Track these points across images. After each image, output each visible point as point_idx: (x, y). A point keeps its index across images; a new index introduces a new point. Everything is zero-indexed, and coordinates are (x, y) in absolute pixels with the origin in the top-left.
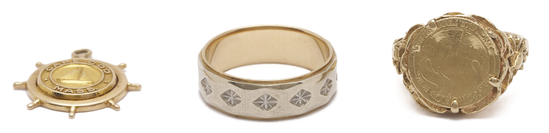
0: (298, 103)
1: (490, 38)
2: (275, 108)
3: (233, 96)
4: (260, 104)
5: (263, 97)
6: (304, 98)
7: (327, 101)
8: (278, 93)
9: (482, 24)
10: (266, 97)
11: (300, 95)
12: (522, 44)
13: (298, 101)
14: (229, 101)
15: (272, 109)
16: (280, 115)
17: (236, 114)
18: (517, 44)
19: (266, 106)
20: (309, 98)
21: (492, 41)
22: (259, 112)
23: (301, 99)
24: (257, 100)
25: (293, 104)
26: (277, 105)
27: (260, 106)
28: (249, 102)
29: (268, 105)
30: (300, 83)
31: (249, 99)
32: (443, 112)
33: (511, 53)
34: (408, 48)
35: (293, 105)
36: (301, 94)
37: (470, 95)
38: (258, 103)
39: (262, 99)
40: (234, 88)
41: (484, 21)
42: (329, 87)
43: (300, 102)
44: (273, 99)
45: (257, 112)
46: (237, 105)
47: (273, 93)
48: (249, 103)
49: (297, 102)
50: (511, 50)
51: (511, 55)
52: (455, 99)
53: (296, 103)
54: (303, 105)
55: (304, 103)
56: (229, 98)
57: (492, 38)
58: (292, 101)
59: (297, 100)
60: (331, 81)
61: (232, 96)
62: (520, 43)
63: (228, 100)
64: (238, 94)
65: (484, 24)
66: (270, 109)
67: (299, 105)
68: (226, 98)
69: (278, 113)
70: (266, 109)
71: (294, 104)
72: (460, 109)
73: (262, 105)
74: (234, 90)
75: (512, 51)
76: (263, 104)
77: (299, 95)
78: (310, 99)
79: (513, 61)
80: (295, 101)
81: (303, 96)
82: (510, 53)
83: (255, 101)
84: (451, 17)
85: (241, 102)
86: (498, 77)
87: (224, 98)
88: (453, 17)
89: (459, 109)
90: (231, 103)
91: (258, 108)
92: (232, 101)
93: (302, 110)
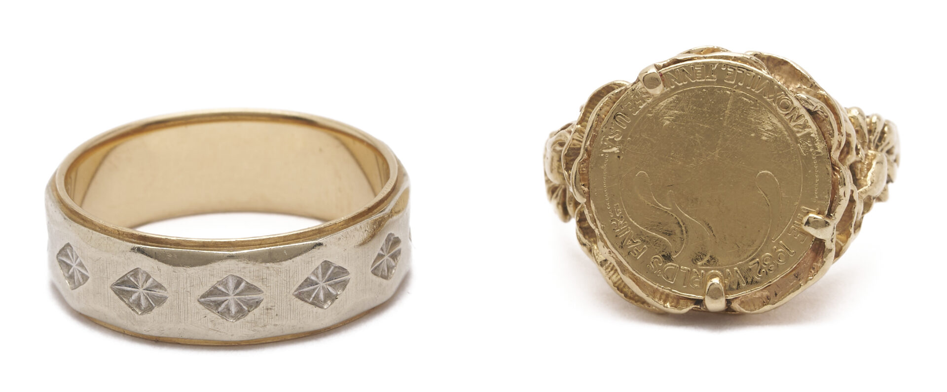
0: (317, 296)
1: (803, 111)
2: (257, 311)
3: (145, 286)
4: (219, 304)
5: (224, 283)
6: (330, 285)
7: (390, 294)
8: (264, 271)
9: (779, 75)
10: (231, 285)
11: (320, 276)
12: (883, 132)
13: (316, 291)
14: (134, 301)
15: (250, 317)
16: (271, 330)
17: (155, 333)
18: (870, 132)
19: (233, 309)
20: (344, 285)
22: (215, 325)
23: (323, 288)
24: (210, 293)
25: (303, 300)
26: (261, 305)
27: (217, 309)
28: (189, 298)
29: (238, 305)
30: (322, 244)
31: (189, 290)
32: (685, 309)
33: (858, 154)
34: (588, 144)
35: (302, 302)
36: (324, 274)
37: (753, 262)
38: (212, 299)
39: (223, 289)
40: (146, 264)
41: (784, 67)
42: (394, 256)
43: (322, 296)
44: (250, 288)
45: (210, 325)
46: (156, 310)
47: (249, 272)
48: (189, 302)
49: (313, 296)
50: (857, 146)
51: (858, 159)
52: (715, 276)
53: (311, 299)
54: (329, 302)
55: (331, 297)
56: (135, 292)
57: (809, 110)
58: (300, 293)
59: (314, 289)
60: (397, 241)
61: (142, 286)
62: (879, 129)
63: (131, 296)
64: (158, 280)
65: (785, 76)
66: (244, 315)
67: (317, 302)
68: (128, 291)
69: (265, 325)
70: (232, 317)
71: (306, 301)
72: (728, 302)
73: (223, 306)
74: (147, 270)
75: (859, 149)
76: (226, 302)
77: (317, 277)
78: (347, 287)
79: (861, 174)
80: (309, 294)
81: (328, 280)
82: (854, 152)
83: (203, 296)
85: (168, 301)
86: (826, 212)
87: (121, 293)
88: (706, 58)
89: (726, 300)
90: (139, 305)
91: (212, 315)
92: (142, 298)
93: (327, 315)
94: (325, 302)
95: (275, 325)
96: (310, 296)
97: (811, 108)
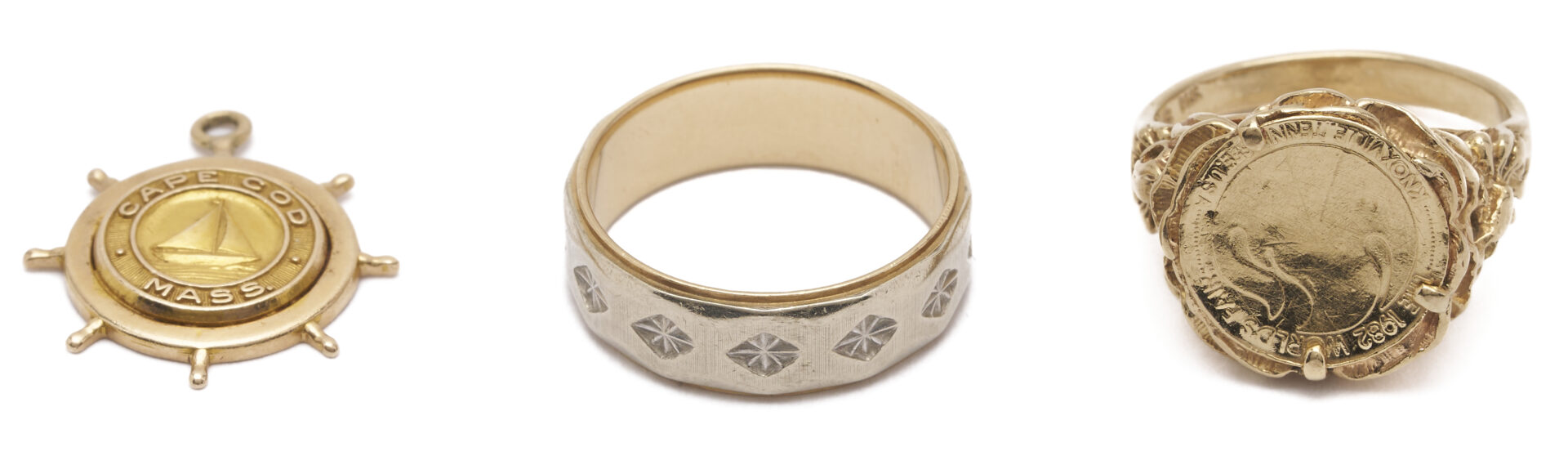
0: (860, 349)
1: (1420, 178)
2: (790, 368)
3: (668, 332)
4: (748, 358)
5: (758, 339)
6: (875, 336)
7: (941, 329)
8: (801, 329)
9: (1395, 128)
10: (764, 340)
11: (864, 328)
12: (1512, 155)
13: (858, 344)
14: (656, 342)
15: (783, 372)
16: (806, 384)
17: (679, 378)
18: (1496, 160)
19: (766, 364)
20: (890, 333)
21: (1425, 184)
22: (744, 379)
23: (867, 339)
24: (741, 347)
25: (843, 354)
26: (797, 362)
27: (747, 363)
28: (717, 351)
29: (771, 359)
30: (866, 298)
31: (717, 343)
32: (1282, 374)
33: (1480, 197)
34: (1179, 197)
35: (842, 357)
36: (868, 326)
37: (1359, 329)
38: (743, 354)
39: (755, 344)
40: (673, 312)
41: (1401, 120)
42: (950, 288)
43: (865, 348)
44: (783, 346)
45: (739, 379)
46: (680, 357)
47: (785, 330)
48: (716, 355)
49: (855, 348)
50: (1480, 187)
51: (1481, 204)
52: (1315, 343)
53: (853, 352)
54: (873, 353)
55: (874, 348)
56: (657, 334)
57: (1426, 177)
58: (841, 348)
59: (856, 342)
60: (953, 273)
61: (666, 331)
62: (1507, 155)
63: (653, 338)
64: (683, 330)
65: (1402, 129)
66: (776, 372)
67: (859, 355)
68: (650, 332)
69: (800, 382)
70: (764, 372)
71: (847, 356)
72: (1329, 371)
73: (754, 360)
74: (672, 319)
75: (1483, 191)
76: (757, 357)
77: (861, 330)
78: (894, 336)
79: (1484, 218)
80: (851, 347)
81: (873, 331)
82: (1477, 198)
83: (732, 351)
84: (1307, 113)
85: (694, 351)
86: (1442, 283)
87: (642, 333)
88: (1313, 113)
89: (1328, 369)
90: (662, 348)
91: (742, 369)
92: (665, 343)
93: (870, 366)
94: (869, 352)
95: (812, 381)
96: (852, 348)
97: (1429, 175)
